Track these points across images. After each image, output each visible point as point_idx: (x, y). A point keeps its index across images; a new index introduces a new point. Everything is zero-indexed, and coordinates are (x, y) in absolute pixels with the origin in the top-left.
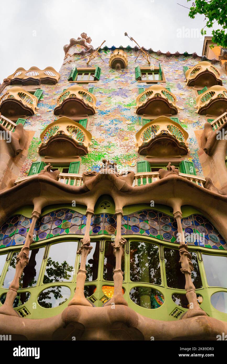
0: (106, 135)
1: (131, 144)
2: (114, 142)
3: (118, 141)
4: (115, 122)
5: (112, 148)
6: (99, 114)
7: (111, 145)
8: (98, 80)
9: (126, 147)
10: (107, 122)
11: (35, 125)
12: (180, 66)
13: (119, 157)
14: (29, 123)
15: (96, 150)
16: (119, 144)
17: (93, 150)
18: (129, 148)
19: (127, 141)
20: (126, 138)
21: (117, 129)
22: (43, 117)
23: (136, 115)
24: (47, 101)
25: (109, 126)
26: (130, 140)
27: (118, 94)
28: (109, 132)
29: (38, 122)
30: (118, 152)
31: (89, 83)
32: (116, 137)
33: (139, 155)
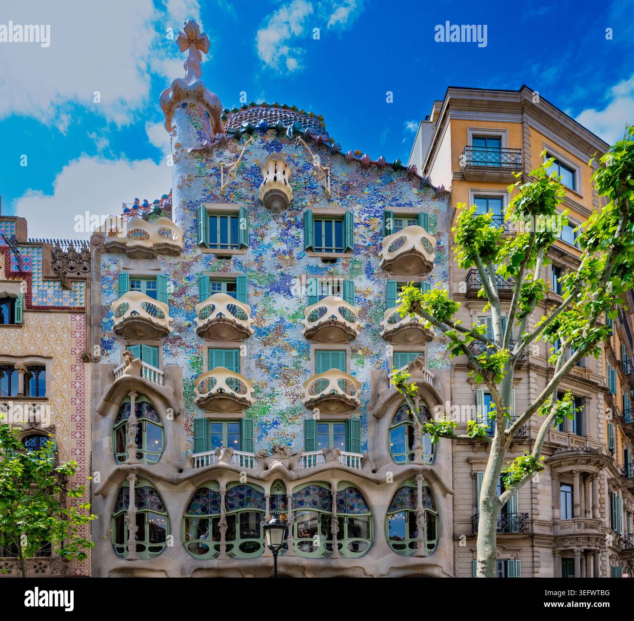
0: (269, 376)
1: (297, 392)
2: (277, 389)
3: (282, 387)
4: (278, 354)
5: (276, 398)
6: (256, 334)
7: (275, 393)
8: (246, 248)
9: (292, 396)
10: (268, 352)
11: (178, 354)
13: (284, 411)
14: (169, 351)
15: (259, 400)
16: (284, 391)
17: (256, 400)
18: (295, 397)
19: (293, 386)
20: (291, 382)
21: (280, 366)
22: (184, 339)
23: (304, 340)
25: (271, 360)
26: (296, 384)
27: (278, 290)
28: (272, 372)
29: (180, 350)
30: (283, 403)
31: (234, 256)
32: (280, 381)
33: (305, 409)
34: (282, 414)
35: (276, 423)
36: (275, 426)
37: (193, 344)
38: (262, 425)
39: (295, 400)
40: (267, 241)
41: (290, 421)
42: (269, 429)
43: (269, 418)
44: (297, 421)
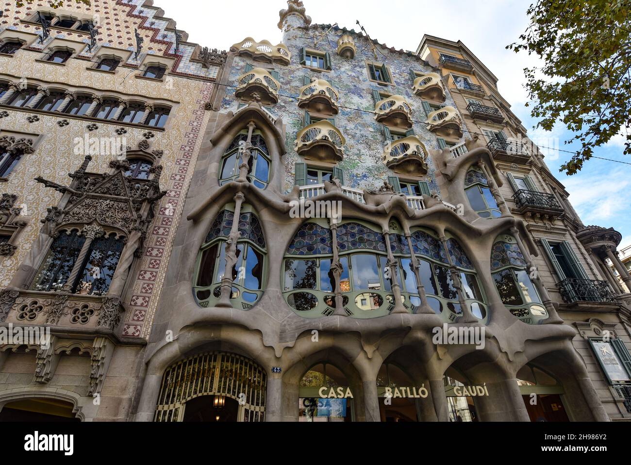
0: (354, 141)
1: (378, 155)
2: (363, 151)
3: (366, 150)
4: (359, 128)
5: (363, 157)
6: (341, 114)
7: (361, 153)
8: (331, 70)
9: (374, 158)
10: (351, 125)
11: (283, 116)
12: (405, 68)
13: (370, 168)
16: (368, 154)
18: (377, 159)
19: (374, 151)
20: (372, 147)
21: (362, 136)
22: (288, 108)
23: (376, 123)
24: (285, 87)
25: (355, 131)
26: (376, 150)
27: (353, 93)
28: (356, 138)
29: (284, 114)
30: (369, 162)
31: (323, 73)
32: (363, 145)
33: (387, 169)
34: (369, 170)
35: (365, 176)
36: (365, 179)
37: (295, 112)
38: (353, 177)
39: (377, 161)
40: (343, 69)
41: (376, 176)
42: (360, 180)
43: (360, 171)
44: (382, 177)
